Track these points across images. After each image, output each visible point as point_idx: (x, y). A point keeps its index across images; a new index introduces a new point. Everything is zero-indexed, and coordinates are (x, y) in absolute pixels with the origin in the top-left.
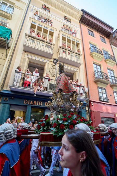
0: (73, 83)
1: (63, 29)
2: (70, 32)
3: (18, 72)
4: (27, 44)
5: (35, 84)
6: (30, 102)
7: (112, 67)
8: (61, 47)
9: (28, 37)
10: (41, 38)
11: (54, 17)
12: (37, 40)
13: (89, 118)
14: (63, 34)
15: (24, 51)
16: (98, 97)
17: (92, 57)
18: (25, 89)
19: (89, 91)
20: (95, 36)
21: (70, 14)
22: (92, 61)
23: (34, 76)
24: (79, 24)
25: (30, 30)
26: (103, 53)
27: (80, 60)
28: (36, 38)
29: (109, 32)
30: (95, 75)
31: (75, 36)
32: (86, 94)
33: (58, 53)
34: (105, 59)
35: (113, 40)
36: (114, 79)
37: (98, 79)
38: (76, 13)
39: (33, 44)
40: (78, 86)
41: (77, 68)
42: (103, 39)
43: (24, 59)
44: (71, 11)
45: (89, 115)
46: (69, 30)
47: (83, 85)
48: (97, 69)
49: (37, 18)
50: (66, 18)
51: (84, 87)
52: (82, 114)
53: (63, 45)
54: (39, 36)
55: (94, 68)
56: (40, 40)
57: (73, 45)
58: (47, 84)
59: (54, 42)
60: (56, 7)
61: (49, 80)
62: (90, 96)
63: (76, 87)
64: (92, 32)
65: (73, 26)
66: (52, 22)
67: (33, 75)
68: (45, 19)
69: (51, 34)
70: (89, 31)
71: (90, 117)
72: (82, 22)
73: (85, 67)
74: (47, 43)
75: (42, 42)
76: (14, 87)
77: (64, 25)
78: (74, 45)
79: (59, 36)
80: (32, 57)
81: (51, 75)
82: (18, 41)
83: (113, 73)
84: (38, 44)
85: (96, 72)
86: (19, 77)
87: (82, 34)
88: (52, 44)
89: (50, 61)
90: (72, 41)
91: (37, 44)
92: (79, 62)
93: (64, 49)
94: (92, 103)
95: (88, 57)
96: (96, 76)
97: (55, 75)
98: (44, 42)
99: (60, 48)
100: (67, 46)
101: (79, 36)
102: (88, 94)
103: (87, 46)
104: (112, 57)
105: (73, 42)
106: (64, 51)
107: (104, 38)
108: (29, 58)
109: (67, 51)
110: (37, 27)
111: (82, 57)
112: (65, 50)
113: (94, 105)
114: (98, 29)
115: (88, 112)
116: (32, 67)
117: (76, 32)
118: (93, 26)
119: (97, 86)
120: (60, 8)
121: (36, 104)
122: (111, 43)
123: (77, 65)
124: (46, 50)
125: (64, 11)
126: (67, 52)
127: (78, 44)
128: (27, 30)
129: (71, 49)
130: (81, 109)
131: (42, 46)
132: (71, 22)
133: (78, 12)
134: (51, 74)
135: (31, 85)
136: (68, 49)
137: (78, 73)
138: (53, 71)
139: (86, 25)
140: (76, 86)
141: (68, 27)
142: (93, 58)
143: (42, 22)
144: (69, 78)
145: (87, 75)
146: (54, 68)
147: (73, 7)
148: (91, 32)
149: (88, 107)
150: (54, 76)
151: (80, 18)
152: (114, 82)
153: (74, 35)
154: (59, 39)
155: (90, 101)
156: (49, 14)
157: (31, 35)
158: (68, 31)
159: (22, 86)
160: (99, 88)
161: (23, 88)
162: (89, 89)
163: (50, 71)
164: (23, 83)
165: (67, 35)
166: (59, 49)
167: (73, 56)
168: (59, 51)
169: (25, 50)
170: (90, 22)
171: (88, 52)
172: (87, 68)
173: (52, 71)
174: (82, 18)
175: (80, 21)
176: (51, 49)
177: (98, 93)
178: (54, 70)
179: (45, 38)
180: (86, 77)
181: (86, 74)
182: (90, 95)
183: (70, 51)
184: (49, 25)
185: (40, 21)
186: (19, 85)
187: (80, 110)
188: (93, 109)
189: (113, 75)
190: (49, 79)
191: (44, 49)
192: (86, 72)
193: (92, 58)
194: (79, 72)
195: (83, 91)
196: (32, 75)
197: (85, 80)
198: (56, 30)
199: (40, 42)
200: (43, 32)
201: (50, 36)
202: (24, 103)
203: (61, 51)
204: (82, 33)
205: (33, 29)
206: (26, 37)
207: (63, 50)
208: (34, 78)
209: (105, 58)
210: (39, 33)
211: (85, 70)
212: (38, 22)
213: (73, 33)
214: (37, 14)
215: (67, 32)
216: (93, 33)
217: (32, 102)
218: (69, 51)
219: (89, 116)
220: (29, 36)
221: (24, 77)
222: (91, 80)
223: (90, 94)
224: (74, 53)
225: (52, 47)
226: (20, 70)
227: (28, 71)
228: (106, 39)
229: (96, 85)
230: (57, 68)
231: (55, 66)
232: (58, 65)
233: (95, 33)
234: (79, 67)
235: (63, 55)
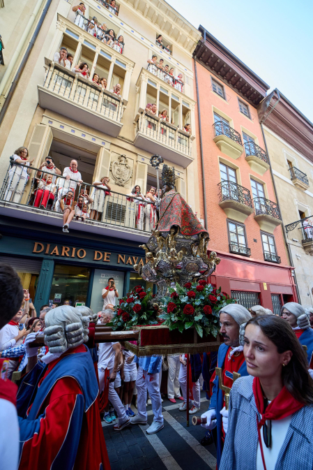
1: (151, 66)
2: (168, 77)
3: (18, 164)
4: (50, 89)
5: (69, 200)
6: (51, 249)
7: (262, 175)
8: (145, 112)
9: (52, 69)
10: (90, 79)
11: (130, 30)
12: (80, 84)
14: (149, 80)
15: (39, 108)
16: (228, 244)
17: (219, 146)
18: (37, 212)
20: (227, 97)
21: (171, 33)
22: (219, 157)
23: (65, 178)
24: (191, 61)
25: (60, 53)
26: (244, 141)
27: (189, 150)
28: (77, 76)
29: (259, 94)
30: (223, 190)
31: (180, 90)
33: (136, 126)
34: (247, 155)
35: (266, 113)
36: (263, 203)
37: (229, 200)
38: (186, 33)
39: (67, 92)
41: (181, 170)
42: (245, 108)
43: (40, 130)
44: (175, 25)
46: (167, 71)
48: (228, 178)
49: (80, 21)
50: (160, 39)
53: (148, 106)
54: (84, 74)
55: (221, 173)
56: (87, 84)
57: (173, 110)
58: (101, 203)
59: (125, 95)
60: (136, 5)
61: (106, 194)
64: (222, 86)
65: (176, 62)
66: (122, 43)
67: (64, 175)
68: (103, 31)
69: (120, 74)
70: (215, 83)
72: (198, 58)
73: (200, 169)
74: (106, 97)
75: (93, 90)
76: (4, 204)
77: (153, 57)
78: (176, 112)
79: (139, 83)
80: (63, 127)
81: (114, 182)
82: (22, 77)
83: (262, 190)
84: (82, 95)
85: (226, 183)
86: (21, 177)
87: (197, 88)
88: (119, 101)
89: (112, 144)
90: (172, 100)
91: (78, 93)
92: (187, 154)
93: (151, 118)
95: (208, 145)
96: (225, 193)
97: (123, 182)
98: (97, 92)
99: (142, 113)
100: (159, 113)
101: (189, 90)
103: (209, 120)
104: (262, 152)
105: (175, 105)
106: (150, 123)
107: (246, 106)
108: (53, 129)
109: (159, 124)
110: (79, 48)
111: (194, 144)
112: (153, 121)
114: (235, 81)
116: (60, 153)
117: (182, 79)
118: (224, 73)
119: (226, 217)
120: (146, 11)
121: (68, 255)
122: (262, 121)
123: (181, 162)
124: (102, 114)
125: (157, 20)
126: (159, 126)
127: (186, 111)
128: (50, 48)
129: (167, 120)
131: (91, 100)
132: (171, 52)
133: (191, 32)
134: (115, 178)
135: (58, 202)
136: (161, 119)
137: (183, 183)
138: (118, 170)
139: (209, 69)
141: (164, 65)
142: (220, 150)
143: (95, 35)
145: (205, 189)
146: (123, 162)
147: (180, 17)
148: (218, 87)
150: (121, 184)
151: (195, 46)
152: (264, 209)
153: (178, 86)
154: (140, 89)
156: (114, 19)
157: (61, 66)
158: (164, 74)
159: (31, 203)
160: (230, 221)
161: (33, 210)
162: (208, 222)
163: (111, 171)
164: (33, 196)
165: (160, 82)
166: (138, 116)
167: (172, 139)
168: (138, 122)
169: (42, 105)
170: (218, 61)
171: (208, 134)
172: (205, 171)
173: (116, 171)
174: (198, 47)
175: (194, 54)
177: (227, 234)
178: (123, 168)
179: (102, 82)
180: (202, 192)
181: (201, 187)
183: (167, 126)
184: (115, 48)
185: (91, 32)
186: (20, 200)
189: (261, 195)
190: (107, 192)
191: (99, 109)
192: (201, 182)
193: (217, 149)
194: (184, 181)
196: (61, 176)
197: (199, 201)
198: (132, 65)
199: (88, 91)
200: (98, 63)
201: (117, 79)
202: (35, 251)
203: (144, 121)
204: (196, 84)
205: (69, 51)
206: (46, 69)
207: (149, 119)
208: (67, 185)
209: (248, 152)
210: (86, 64)
211: (201, 175)
212: (83, 34)
213: (175, 81)
214: (83, 10)
215: (161, 75)
216: (223, 90)
217: (56, 248)
218: (162, 125)
220: (56, 68)
221: (36, 180)
222: (213, 201)
224: (175, 130)
225: (120, 107)
226: (25, 159)
227: (49, 162)
228: (252, 109)
229: (224, 214)
230: (130, 163)
231: (125, 158)
232: (134, 156)
233: (228, 90)
234: (185, 168)
235: (148, 132)
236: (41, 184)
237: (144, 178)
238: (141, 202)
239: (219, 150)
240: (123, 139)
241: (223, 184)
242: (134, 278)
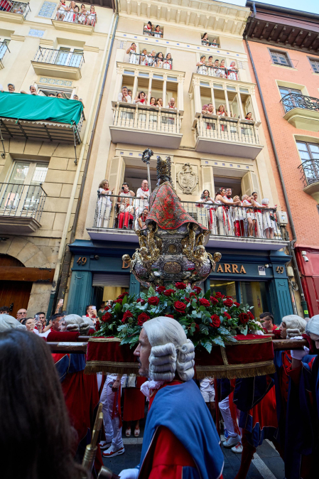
0: (242, 205)
1: (201, 68)
2: (220, 71)
3: (103, 195)
4: (119, 126)
5: (145, 218)
8: (202, 115)
9: (118, 108)
10: (148, 104)
11: (175, 44)
12: (141, 111)
13: (301, 297)
14: (201, 82)
15: (112, 144)
17: (292, 123)
18: (122, 232)
19: (292, 219)
20: (293, 63)
21: (216, 26)
22: (294, 135)
23: (140, 198)
24: (242, 44)
25: (122, 92)
27: (258, 138)
28: (137, 106)
30: (306, 173)
31: (235, 79)
32: (283, 230)
33: (195, 132)
37: (317, 183)
38: (232, 17)
39: (132, 123)
40: (256, 210)
41: (250, 162)
43: (115, 162)
44: (218, 16)
45: (297, 289)
46: (216, 65)
47: (273, 207)
48: (310, 156)
49: (134, 59)
50: (205, 38)
51: (274, 210)
52: (278, 288)
53: (204, 108)
54: (142, 101)
55: (300, 153)
56: (146, 109)
57: (231, 102)
59: (180, 106)
60: (178, 19)
62: (296, 234)
63: (252, 214)
64: (285, 54)
65: (225, 53)
66: (171, 60)
67: (138, 196)
68: (153, 57)
69: (173, 88)
70: (274, 54)
71: (303, 295)
72: (250, 36)
73: (272, 156)
74: (163, 114)
75: (152, 112)
76: (98, 230)
77: (202, 58)
78: (234, 104)
79: (191, 90)
80: (131, 154)
81: (181, 191)
82: (98, 124)
84: (144, 121)
85: (310, 163)
86: (107, 206)
87: (253, 69)
88: (176, 114)
89: (175, 156)
90: (228, 92)
91: (140, 120)
92: (254, 143)
93: (209, 118)
94: (304, 252)
95: (279, 127)
96: (309, 175)
97: (191, 190)
98: (156, 113)
99: (199, 117)
101: (245, 75)
102: (289, 230)
103: (274, 98)
105: (232, 96)
106: (208, 124)
108: (125, 158)
110: (136, 81)
111: (261, 131)
112: (211, 121)
113: (312, 259)
114: (301, 40)
115: (293, 280)
116: (133, 178)
117: (236, 67)
118: (285, 37)
119: (316, 203)
120: (188, 18)
123: (248, 154)
124: (163, 131)
125: (200, 22)
126: (218, 124)
127: (245, 98)
128: (115, 93)
129: (226, 115)
130: (273, 274)
131: (152, 122)
132: (219, 45)
133: (238, 14)
134: (182, 188)
135: (136, 221)
136: (219, 117)
137: (254, 176)
138: (185, 179)
139: (265, 41)
140: (252, 210)
141: (213, 60)
142: (295, 126)
143: (147, 65)
144: (231, 191)
145: (282, 177)
146: (187, 171)
147: (223, 5)
148: (279, 57)
149: (293, 266)
150: (188, 192)
151: (245, 26)
153: (232, 75)
154: (193, 95)
155: (298, 250)
156: (162, 42)
157: (124, 103)
158: (215, 70)
159: (116, 226)
161: (119, 232)
162: (292, 213)
163: (177, 182)
164: (117, 219)
165: (212, 80)
166: (195, 122)
167: (235, 132)
168: (196, 127)
169: (114, 141)
170: (276, 27)
171: (275, 113)
172: (279, 157)
173: (182, 180)
174: (248, 24)
175: (244, 35)
176: (174, 126)
178: (188, 176)
179: (158, 102)
180: (279, 181)
181: (277, 175)
182: (295, 231)
183: (227, 121)
184: (165, 68)
185: (143, 63)
186: (108, 225)
187: (271, 277)
188: (309, 270)
191: (159, 128)
192: (276, 169)
193: (291, 127)
194: (255, 173)
195: (273, 222)
196: (135, 197)
197: (276, 192)
198: (182, 75)
199: (148, 115)
200: (153, 88)
201: (170, 94)
202: (123, 267)
203: (202, 124)
204: (252, 65)
205: (129, 88)
206: (113, 110)
207: (207, 120)
208: (142, 204)
210: (142, 92)
211: (274, 162)
212: (137, 68)
213: (227, 72)
214: (134, 49)
215: (212, 72)
216: (286, 56)
218: (222, 122)
219: (299, 292)
220: (121, 106)
221: (117, 205)
222: (295, 188)
223: (294, 228)
224: (237, 122)
225: (177, 119)
226: (107, 189)
229: (313, 201)
230: (195, 170)
231: (189, 166)
232: (197, 162)
233: (294, 55)
234: (254, 159)
235: (208, 133)
236: (122, 207)
237: (210, 181)
238: (211, 207)
239: (293, 128)
240: (184, 148)
241: (305, 165)
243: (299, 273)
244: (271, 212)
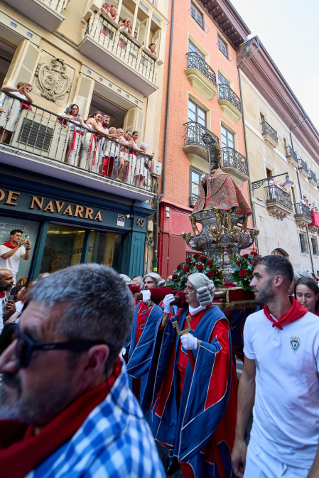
0: (117, 140)
7: (234, 124)
13: (154, 253)
16: (188, 196)
17: (190, 80)
19: (166, 173)
20: (206, 28)
22: (188, 92)
26: (218, 82)
27: (155, 76)
29: (240, 36)
30: (189, 133)
31: (151, 2)
32: (155, 182)
33: (85, 26)
34: (221, 98)
35: (244, 58)
36: (231, 155)
37: (194, 145)
40: (132, 151)
41: (141, 98)
42: (224, 46)
45: (153, 245)
47: (150, 154)
48: (196, 119)
51: (151, 158)
52: (134, 242)
53: (106, 6)
55: (189, 112)
57: (140, 22)
58: (13, 119)
61: (23, 107)
62: (165, 188)
63: (127, 154)
64: (202, 14)
70: (194, 8)
71: (156, 251)
73: (165, 102)
78: (143, 26)
81: (39, 92)
83: (232, 140)
85: (194, 124)
87: (172, 6)
89: (43, 39)
90: (139, 9)
92: (150, 80)
93: (108, 22)
94: (167, 209)
96: (191, 135)
97: (55, 96)
99: (96, 12)
100: (120, 19)
101: (163, 5)
102: (159, 182)
103: (182, 48)
104: (237, 99)
105: (142, 16)
106: (105, 28)
107: (226, 44)
109: (118, 33)
111: (161, 71)
112: (110, 26)
113: (173, 216)
114: (216, 14)
115: (151, 235)
119: (190, 164)
122: (240, 66)
123: (143, 89)
126: (118, 36)
127: (155, 29)
129: (129, 32)
130: (132, 226)
134: (41, 87)
136: (121, 28)
137: (141, 115)
138: (50, 78)
140: (126, 150)
142: (191, 85)
144: (109, 120)
145: (168, 127)
146: (58, 69)
148: (197, 13)
149: (155, 221)
150: (50, 98)
152: (231, 161)
155: (163, 205)
160: (193, 169)
162: (167, 167)
163: (37, 76)
167: (134, 56)
168: (88, 21)
171: (179, 64)
172: (170, 106)
173: (45, 78)
177: (188, 185)
178: (56, 76)
180: (163, 130)
181: (164, 124)
182: (165, 186)
183: (128, 39)
187: (130, 229)
188: (168, 227)
189: (231, 145)
190: (26, 104)
192: (164, 117)
193: (187, 83)
194: (143, 112)
195: (146, 170)
197: (159, 140)
203: (96, 23)
204: (173, 2)
207: (105, 23)
209: (221, 95)
211: (164, 109)
216: (202, 18)
218: (122, 36)
219: (154, 248)
222: (176, 143)
223: (165, 182)
224: (139, 47)
228: (230, 49)
229: (188, 161)
230: (69, 73)
231: (63, 64)
232: (76, 66)
233: (208, 20)
234: (145, 96)
235: (102, 38)
237: (87, 97)
238: (78, 128)
239: (190, 86)
240: (62, 37)
241: (190, 125)
242: (57, 232)
243: (158, 228)
244: (147, 159)
